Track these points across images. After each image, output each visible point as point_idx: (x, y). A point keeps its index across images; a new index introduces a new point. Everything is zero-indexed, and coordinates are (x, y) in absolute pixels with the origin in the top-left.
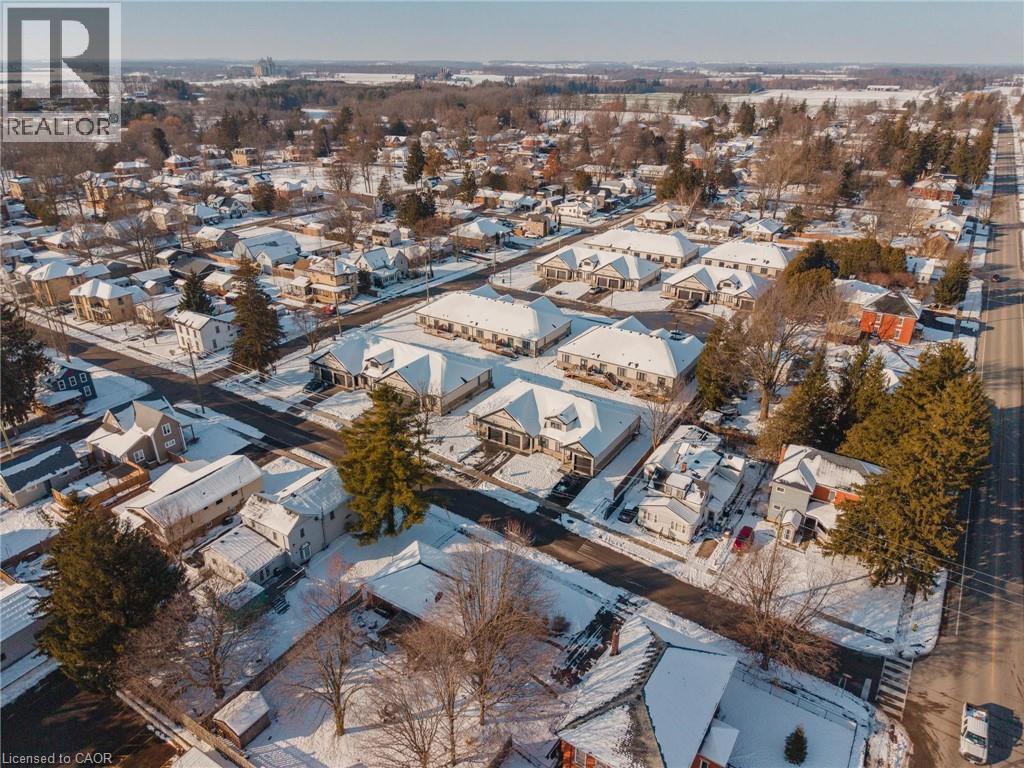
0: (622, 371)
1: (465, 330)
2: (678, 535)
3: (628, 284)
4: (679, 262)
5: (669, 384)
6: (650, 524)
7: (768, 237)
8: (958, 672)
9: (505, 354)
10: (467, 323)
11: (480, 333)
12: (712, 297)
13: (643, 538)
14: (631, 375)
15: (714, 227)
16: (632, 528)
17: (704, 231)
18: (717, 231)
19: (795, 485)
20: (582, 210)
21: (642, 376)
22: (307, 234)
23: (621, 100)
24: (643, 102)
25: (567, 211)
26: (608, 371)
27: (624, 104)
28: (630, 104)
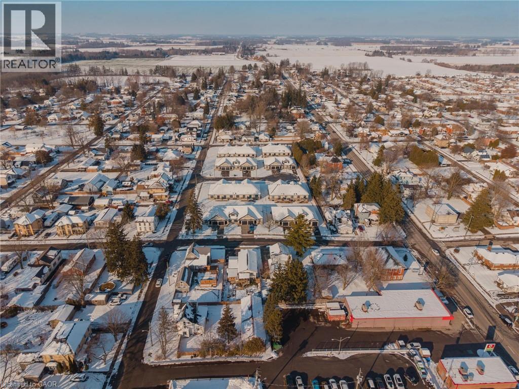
0: (292, 197)
1: (231, 196)
2: (349, 232)
3: (253, 168)
4: (255, 155)
5: (307, 197)
6: (341, 232)
7: (268, 140)
8: (412, 237)
9: (250, 201)
10: (231, 194)
11: (238, 196)
12: (282, 167)
13: (342, 236)
14: (295, 197)
15: (249, 139)
16: (338, 235)
17: (245, 141)
18: (250, 140)
19: (366, 212)
20: (193, 138)
21: (299, 197)
22: (89, 172)
23: (124, 71)
24: (136, 71)
25: (186, 139)
26: (288, 197)
27: (126, 72)
28: (129, 72)
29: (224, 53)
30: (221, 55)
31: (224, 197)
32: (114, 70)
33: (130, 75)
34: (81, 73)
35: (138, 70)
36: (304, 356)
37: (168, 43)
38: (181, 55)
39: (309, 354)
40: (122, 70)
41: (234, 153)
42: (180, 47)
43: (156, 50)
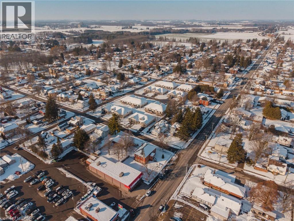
0: (154, 111)
1: (129, 103)
3: (161, 94)
4: (173, 88)
5: (162, 113)
6: (153, 134)
7: (193, 82)
9: (135, 108)
12: (175, 97)
13: (151, 135)
14: (156, 111)
17: (181, 80)
19: (174, 128)
20: (156, 75)
21: (158, 112)
22: (98, 81)
23: (174, 39)
24: (180, 40)
25: (153, 75)
26: (152, 111)
27: (175, 40)
28: (177, 40)
29: (252, 31)
30: (250, 32)
31: (126, 103)
32: (169, 39)
33: (177, 42)
34: (155, 39)
35: (181, 39)
36: (58, 168)
37: (227, 25)
38: (224, 32)
39: (61, 169)
40: (173, 39)
41: (163, 85)
42: (227, 27)
43: (213, 29)
